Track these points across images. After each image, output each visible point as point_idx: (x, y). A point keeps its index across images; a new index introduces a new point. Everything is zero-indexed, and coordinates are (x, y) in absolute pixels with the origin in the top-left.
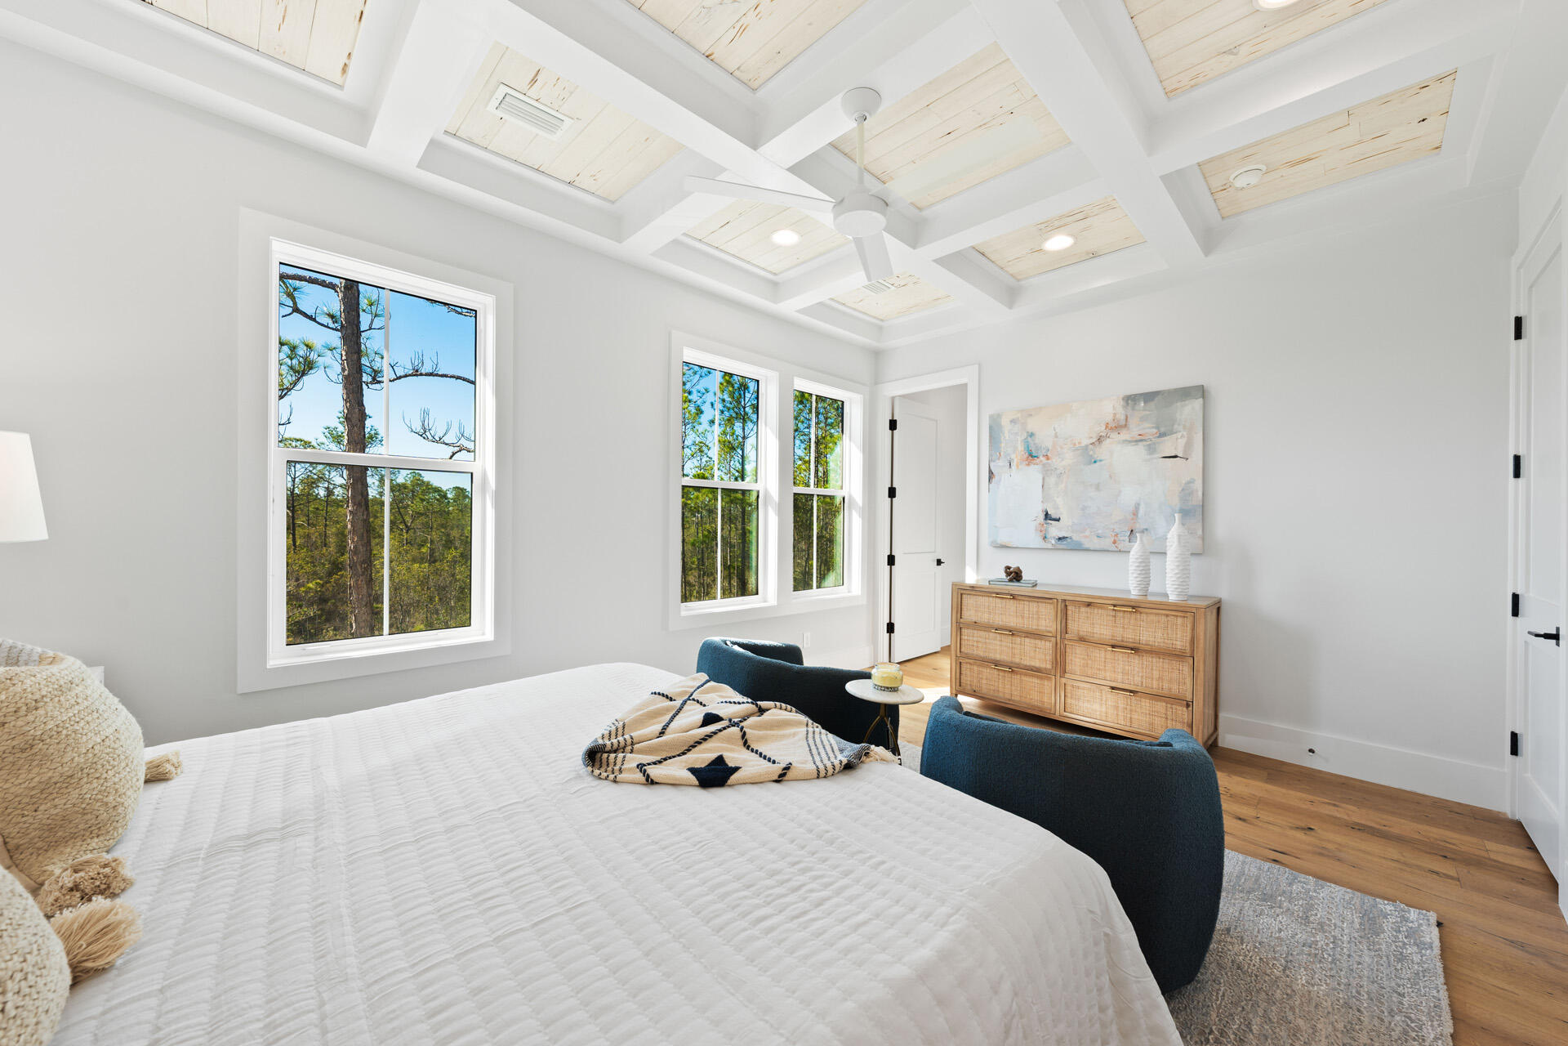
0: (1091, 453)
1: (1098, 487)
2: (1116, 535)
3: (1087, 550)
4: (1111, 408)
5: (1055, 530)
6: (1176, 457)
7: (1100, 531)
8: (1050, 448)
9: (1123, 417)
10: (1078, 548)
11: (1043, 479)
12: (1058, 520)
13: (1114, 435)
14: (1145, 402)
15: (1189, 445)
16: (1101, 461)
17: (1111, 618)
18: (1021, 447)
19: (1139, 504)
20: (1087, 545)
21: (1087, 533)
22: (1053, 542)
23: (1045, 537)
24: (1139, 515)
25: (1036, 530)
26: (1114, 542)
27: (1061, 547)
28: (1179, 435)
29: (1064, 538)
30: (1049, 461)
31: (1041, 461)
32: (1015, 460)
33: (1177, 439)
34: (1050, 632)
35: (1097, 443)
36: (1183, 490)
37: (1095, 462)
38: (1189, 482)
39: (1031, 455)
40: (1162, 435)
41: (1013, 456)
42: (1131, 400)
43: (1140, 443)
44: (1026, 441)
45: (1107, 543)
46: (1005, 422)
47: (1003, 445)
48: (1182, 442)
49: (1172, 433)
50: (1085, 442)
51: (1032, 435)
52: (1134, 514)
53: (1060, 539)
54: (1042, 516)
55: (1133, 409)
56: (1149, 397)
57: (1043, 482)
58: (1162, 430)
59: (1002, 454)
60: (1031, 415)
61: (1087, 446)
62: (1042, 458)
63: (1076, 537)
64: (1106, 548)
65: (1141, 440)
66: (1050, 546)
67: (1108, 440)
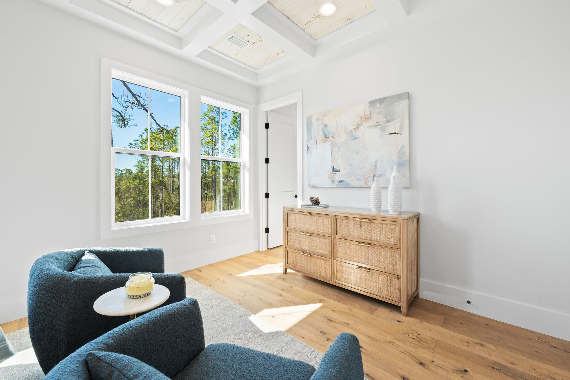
0: (354, 134)
1: (357, 153)
2: (366, 179)
3: (353, 187)
4: (363, 108)
5: (338, 177)
6: (395, 133)
7: (359, 177)
8: (335, 133)
9: (369, 113)
10: (349, 187)
11: (332, 149)
12: (339, 171)
13: (364, 123)
14: (380, 104)
15: (401, 127)
16: (358, 138)
17: (358, 226)
18: (321, 133)
19: (377, 161)
20: (353, 184)
21: (353, 178)
22: (337, 183)
23: (333, 181)
24: (378, 167)
25: (329, 177)
26: (366, 183)
27: (341, 186)
28: (397, 121)
29: (342, 181)
30: (334, 140)
31: (330, 140)
32: (319, 140)
33: (396, 123)
34: (329, 234)
35: (357, 128)
36: (399, 151)
37: (356, 139)
38: (402, 147)
39: (326, 137)
40: (388, 122)
41: (318, 138)
42: (372, 103)
43: (377, 127)
44: (323, 130)
45: (362, 183)
46: (314, 120)
47: (313, 132)
48: (398, 125)
49: (393, 120)
50: (351, 128)
51: (326, 126)
52: (375, 167)
53: (340, 182)
54: (331, 170)
55: (374, 108)
56: (381, 101)
57: (332, 151)
58: (388, 119)
59: (313, 137)
60: (325, 115)
61: (352, 130)
62: (331, 138)
63: (348, 180)
64: (362, 186)
65: (378, 125)
66: (335, 186)
67: (362, 126)
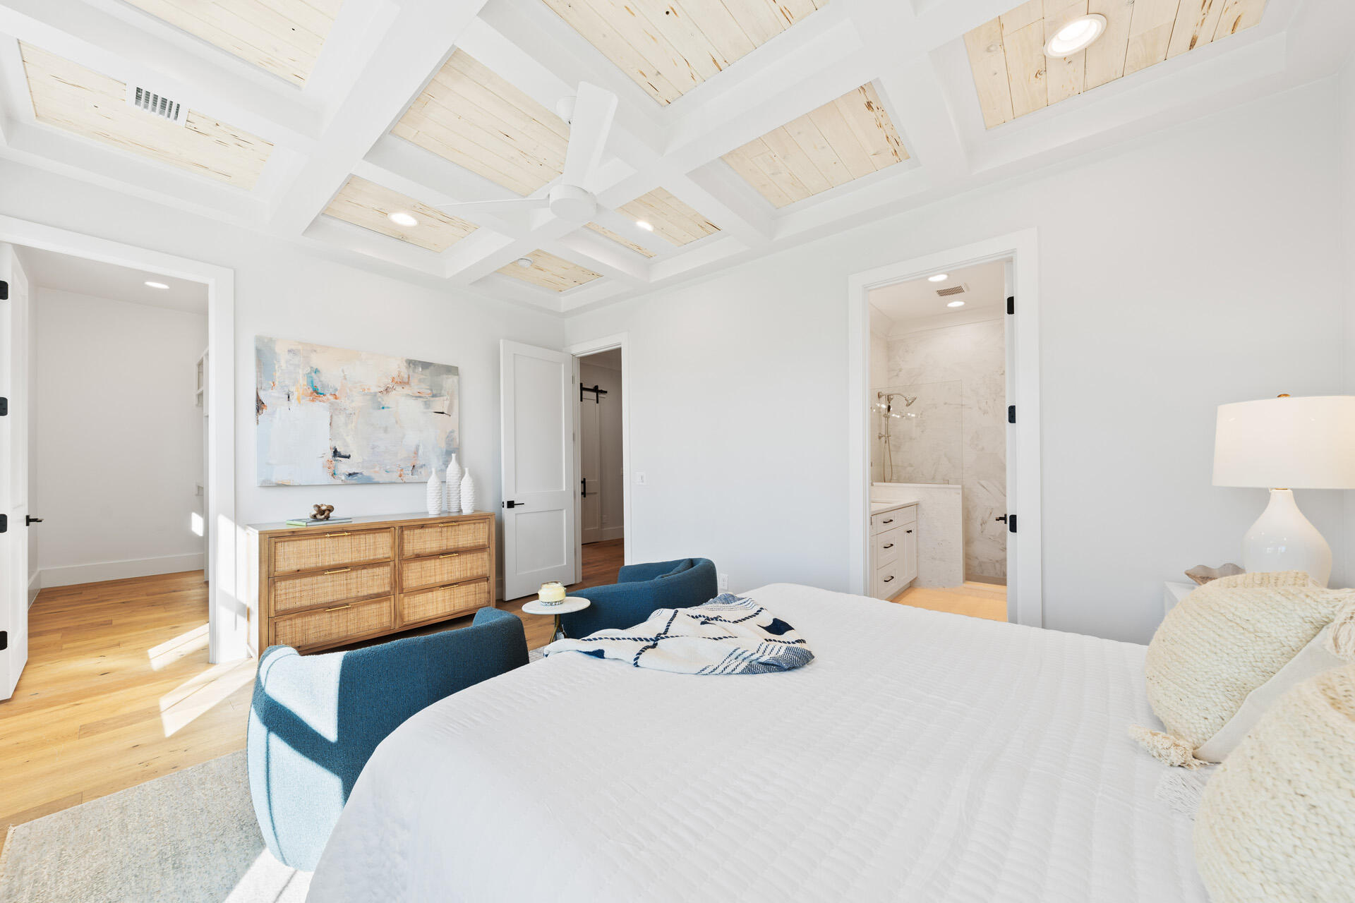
0: (379, 400)
1: (386, 430)
2: (402, 470)
3: (378, 483)
4: (396, 367)
5: (344, 467)
6: (443, 413)
7: (388, 467)
8: (339, 389)
9: (406, 376)
10: (369, 482)
11: (331, 416)
12: (348, 457)
13: (399, 388)
14: (422, 368)
15: (451, 406)
16: (388, 408)
17: (438, 534)
18: (303, 382)
19: (419, 446)
20: (377, 479)
21: (377, 469)
22: (343, 478)
23: (334, 474)
24: (419, 454)
25: (323, 467)
26: (400, 476)
27: (353, 482)
28: (445, 398)
29: (355, 474)
30: (337, 401)
31: (328, 399)
32: (296, 394)
33: (444, 400)
34: (389, 558)
35: (385, 392)
36: (448, 437)
37: (383, 408)
38: (451, 432)
39: (316, 391)
40: (434, 396)
41: (293, 389)
42: (412, 363)
43: (419, 399)
44: (309, 375)
45: (394, 477)
46: (281, 350)
47: (278, 374)
48: (447, 403)
49: (441, 395)
50: (374, 389)
51: (317, 371)
52: (415, 453)
53: (350, 475)
54: (330, 453)
55: (414, 371)
56: (426, 365)
57: (331, 420)
58: (435, 392)
59: (277, 383)
60: (315, 351)
61: (376, 393)
62: (328, 396)
63: (366, 473)
64: (393, 481)
65: (420, 397)
66: (339, 482)
67: (394, 392)
